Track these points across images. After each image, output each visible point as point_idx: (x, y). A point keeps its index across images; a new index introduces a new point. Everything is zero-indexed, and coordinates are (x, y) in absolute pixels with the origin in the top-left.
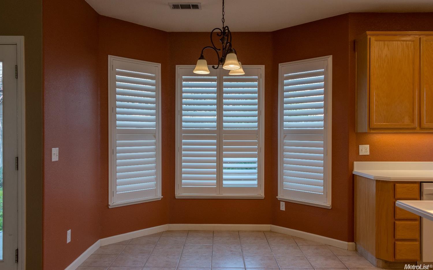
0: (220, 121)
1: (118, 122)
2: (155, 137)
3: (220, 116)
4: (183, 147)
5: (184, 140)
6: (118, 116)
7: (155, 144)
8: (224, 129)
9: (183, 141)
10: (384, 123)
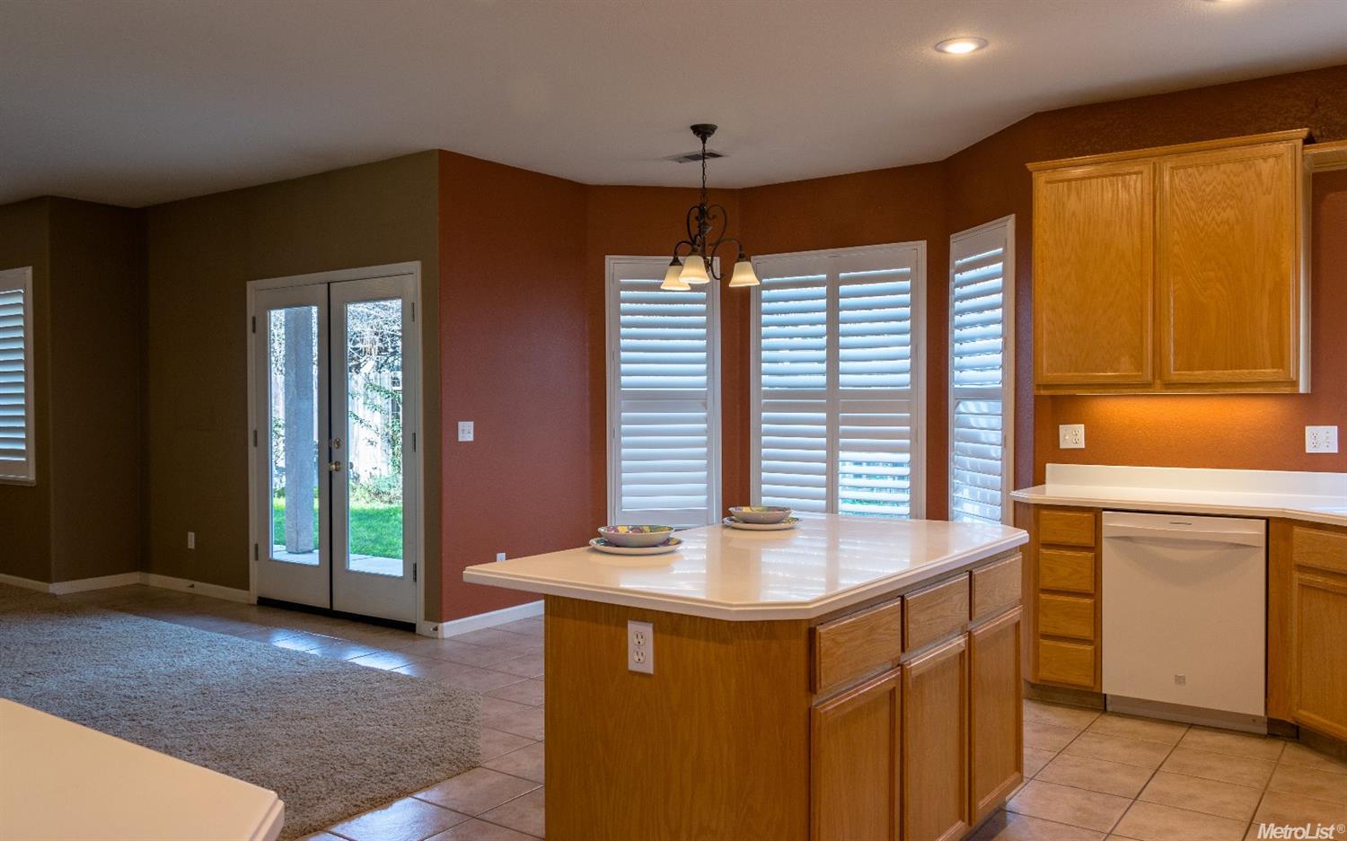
0: (833, 371)
1: (624, 379)
2: (705, 405)
3: (833, 360)
4: (764, 426)
5: (767, 411)
6: (624, 367)
7: (706, 420)
8: (841, 388)
9: (764, 414)
10: (1069, 372)
